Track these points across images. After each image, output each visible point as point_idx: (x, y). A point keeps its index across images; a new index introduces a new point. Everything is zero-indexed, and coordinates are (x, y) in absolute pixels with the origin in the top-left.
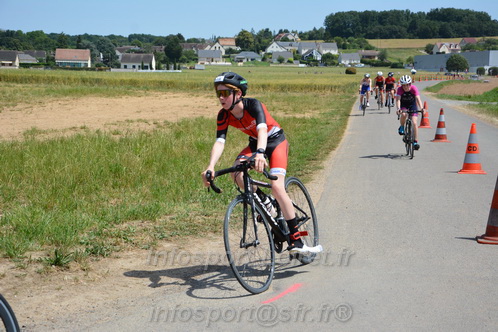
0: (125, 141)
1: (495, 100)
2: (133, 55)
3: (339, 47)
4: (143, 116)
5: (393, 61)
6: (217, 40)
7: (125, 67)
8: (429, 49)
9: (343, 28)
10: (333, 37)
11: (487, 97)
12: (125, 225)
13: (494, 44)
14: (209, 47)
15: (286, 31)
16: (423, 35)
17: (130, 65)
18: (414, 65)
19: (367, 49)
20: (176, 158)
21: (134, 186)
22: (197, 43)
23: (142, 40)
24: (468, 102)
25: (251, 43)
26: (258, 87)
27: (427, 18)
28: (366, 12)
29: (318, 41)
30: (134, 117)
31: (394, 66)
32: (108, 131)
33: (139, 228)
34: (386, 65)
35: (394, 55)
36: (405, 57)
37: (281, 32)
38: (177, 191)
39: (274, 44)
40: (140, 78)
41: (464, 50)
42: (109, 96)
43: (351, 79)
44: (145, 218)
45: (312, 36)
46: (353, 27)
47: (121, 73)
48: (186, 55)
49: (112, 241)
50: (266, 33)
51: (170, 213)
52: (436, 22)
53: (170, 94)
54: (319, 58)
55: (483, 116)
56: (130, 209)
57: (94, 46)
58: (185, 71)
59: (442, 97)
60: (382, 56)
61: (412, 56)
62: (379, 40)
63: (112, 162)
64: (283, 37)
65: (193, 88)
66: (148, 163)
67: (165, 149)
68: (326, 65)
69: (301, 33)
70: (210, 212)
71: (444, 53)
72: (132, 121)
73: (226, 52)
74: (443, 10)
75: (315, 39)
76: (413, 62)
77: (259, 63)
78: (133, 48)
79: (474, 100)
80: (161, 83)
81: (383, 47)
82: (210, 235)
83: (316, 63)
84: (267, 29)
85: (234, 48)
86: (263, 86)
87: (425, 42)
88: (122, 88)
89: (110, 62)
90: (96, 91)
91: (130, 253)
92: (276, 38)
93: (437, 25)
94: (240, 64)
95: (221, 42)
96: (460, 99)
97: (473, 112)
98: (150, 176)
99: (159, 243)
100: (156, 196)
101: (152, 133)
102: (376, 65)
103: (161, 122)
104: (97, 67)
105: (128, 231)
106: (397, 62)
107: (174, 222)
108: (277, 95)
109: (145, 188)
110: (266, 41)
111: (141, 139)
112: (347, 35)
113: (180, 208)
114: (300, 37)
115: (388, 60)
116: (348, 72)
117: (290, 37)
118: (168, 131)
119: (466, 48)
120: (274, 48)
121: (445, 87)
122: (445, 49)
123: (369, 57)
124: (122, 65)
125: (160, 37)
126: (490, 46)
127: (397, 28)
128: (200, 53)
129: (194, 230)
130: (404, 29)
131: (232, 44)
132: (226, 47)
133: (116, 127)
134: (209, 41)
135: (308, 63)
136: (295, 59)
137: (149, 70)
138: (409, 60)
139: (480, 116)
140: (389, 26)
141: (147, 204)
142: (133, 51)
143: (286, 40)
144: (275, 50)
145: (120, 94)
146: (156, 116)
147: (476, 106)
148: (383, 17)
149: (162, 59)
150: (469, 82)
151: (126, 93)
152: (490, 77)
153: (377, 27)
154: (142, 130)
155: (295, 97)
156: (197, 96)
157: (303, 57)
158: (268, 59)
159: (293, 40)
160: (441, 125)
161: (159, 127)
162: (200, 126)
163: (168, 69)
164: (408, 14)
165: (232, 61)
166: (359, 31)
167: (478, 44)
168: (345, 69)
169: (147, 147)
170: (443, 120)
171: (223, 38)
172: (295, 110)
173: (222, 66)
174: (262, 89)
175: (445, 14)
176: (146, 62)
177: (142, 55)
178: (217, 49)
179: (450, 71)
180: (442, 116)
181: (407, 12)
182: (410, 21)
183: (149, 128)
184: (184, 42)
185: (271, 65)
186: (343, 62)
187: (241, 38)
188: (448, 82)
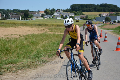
0: (10, 41)
1: (118, 30)
2: (14, 15)
3: (75, 14)
4: (16, 33)
5: (90, 18)
6: (39, 12)
7: (12, 19)
8: (100, 15)
9: (76, 9)
10: (73, 11)
11: (116, 29)
12: (8, 65)
14: (37, 13)
15: (59, 9)
16: (98, 11)
17: (13, 18)
18: (96, 20)
19: (82, 15)
20: (25, 46)
21: (12, 54)
22: (33, 12)
24: (110, 30)
25: (49, 13)
26: (51, 25)
27: (99, 6)
28: (82, 4)
29: (68, 12)
30: (14, 33)
32: (5, 37)
33: (12, 66)
34: (88, 19)
35: (90, 17)
36: (93, 18)
37: (58, 9)
38: (25, 55)
39: (56, 13)
40: (16, 22)
41: (110, 15)
42: (6, 27)
43: (78, 23)
44: (14, 63)
45: (67, 11)
46: (78, 8)
48: (30, 16)
49: (3, 70)
50: (53, 10)
51: (22, 62)
52: (102, 7)
53: (25, 27)
54: (69, 17)
55: (115, 34)
56: (10, 61)
57: (2, 13)
58: (30, 20)
59: (103, 29)
60: (87, 17)
61: (95, 17)
62: (86, 12)
63: (6, 47)
64: (58, 11)
65: (32, 25)
66: (17, 47)
67: (22, 43)
69: (63, 10)
70: (34, 62)
71: (104, 16)
72: (13, 35)
73: (42, 15)
74: (104, 4)
75: (67, 12)
76: (95, 19)
77: (51, 18)
78: (14, 13)
79: (112, 30)
80: (22, 24)
81: (87, 14)
82: (34, 68)
84: (54, 9)
85: (44, 14)
86: (52, 25)
87: (99, 13)
88: (10, 25)
89: (7, 17)
90: (3, 26)
91: (9, 74)
92: (56, 11)
93: (102, 8)
94: (46, 18)
95: (40, 12)
96: (108, 29)
97: (112, 33)
98: (17, 51)
99: (18, 70)
100: (18, 57)
101: (19, 38)
102: (85, 19)
103: (22, 35)
104: (3, 19)
105: (9, 67)
106: (91, 19)
107: (23, 64)
108: (56, 27)
109: (15, 54)
110: (53, 12)
111: (15, 40)
112: (77, 11)
113: (25, 60)
114: (63, 11)
115: (88, 18)
116: (77, 21)
117: (60, 11)
118: (23, 38)
120: (55, 14)
121: (104, 26)
123: (83, 17)
124: (11, 18)
125: (22, 10)
126: (118, 14)
127: (91, 9)
128: (34, 15)
129: (29, 67)
130: (93, 9)
131: (44, 13)
133: (8, 36)
134: (37, 12)
137: (19, 20)
138: (94, 18)
139: (114, 34)
140: (89, 8)
141: (15, 59)
143: (59, 12)
144: (56, 15)
145: (10, 27)
146: (20, 33)
147: (113, 31)
148: (87, 6)
149: (23, 17)
150: (111, 25)
151: (11, 26)
152: (117, 23)
153: (85, 9)
154: (15, 37)
155: (61, 28)
156: (33, 28)
157: (64, 17)
158: (54, 17)
159: (61, 12)
160: (106, 37)
161: (21, 36)
162: (33, 36)
163: (24, 20)
164: (94, 5)
165: (43, 18)
166: (80, 10)
167: (114, 14)
168: (76, 21)
169: (16, 42)
170: (106, 35)
171: (41, 11)
172: (61, 32)
173: (40, 19)
174: (52, 26)
175: (105, 5)
176: (18, 17)
177: (17, 15)
178: (39, 14)
179: (106, 21)
180: (106, 34)
181: (94, 4)
182: (94, 7)
183: (18, 37)
184: (29, 12)
185: (55, 19)
186: (75, 18)
187: (46, 11)
188: (105, 25)
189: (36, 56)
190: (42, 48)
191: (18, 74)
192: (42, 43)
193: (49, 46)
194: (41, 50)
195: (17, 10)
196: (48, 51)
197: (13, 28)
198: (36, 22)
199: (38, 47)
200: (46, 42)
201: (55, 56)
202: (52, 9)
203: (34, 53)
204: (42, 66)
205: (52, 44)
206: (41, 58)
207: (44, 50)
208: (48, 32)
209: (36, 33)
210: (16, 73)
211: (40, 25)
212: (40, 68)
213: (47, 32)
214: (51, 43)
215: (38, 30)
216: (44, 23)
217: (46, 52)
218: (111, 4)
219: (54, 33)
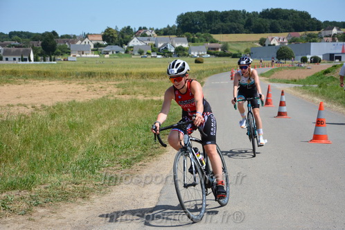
0: (6, 123)
1: (315, 83)
2: (13, 49)
3: (189, 41)
4: (23, 101)
5: (234, 52)
6: (87, 36)
7: (7, 59)
8: (262, 42)
9: (192, 25)
10: (184, 32)
11: (309, 80)
12: (4, 195)
13: (314, 37)
14: (79, 43)
15: (145, 28)
16: (258, 30)
17: (11, 58)
18: (251, 55)
19: (212, 42)
20: (51, 136)
21: (13, 161)
22: (67, 38)
23: (20, 36)
24: (294, 85)
25: (116, 39)
26: (122, 75)
27: (260, 17)
28: (210, 12)
29: (171, 36)
30: (16, 102)
31: (234, 56)
33: (17, 197)
34: (228, 55)
35: (234, 47)
36: (242, 50)
37: (140, 29)
38: (52, 164)
39: (135, 39)
40: (20, 69)
41: (290, 42)
43: (199, 67)
44: (22, 188)
45: (166, 32)
46: (200, 24)
47: (3, 65)
48: (60, 49)
50: (128, 30)
51: (45, 183)
52: (267, 20)
53: (46, 82)
54: (173, 50)
55: (306, 96)
56: (8, 181)
58: (59, 62)
59: (273, 81)
60: (225, 48)
61: (249, 47)
62: (222, 35)
64: (142, 33)
65: (67, 76)
66: (26, 142)
67: (41, 128)
68: (178, 56)
69: (157, 30)
70: (79, 181)
71: (274, 45)
72: (12, 106)
73: (95, 46)
74: (272, 10)
75: (169, 34)
76: (249, 53)
77: (123, 55)
78: (13, 43)
79: (299, 83)
80: (38, 72)
81: (225, 41)
82: (79, 200)
83: (170, 54)
84: (129, 27)
85: (101, 42)
86: (126, 74)
87: (258, 37)
88: (4, 78)
91: (8, 219)
92: (136, 34)
93: (268, 22)
94: (107, 56)
95: (90, 38)
96: (287, 82)
97: (298, 93)
98: (28, 152)
99: (34, 209)
100: (33, 169)
101: (30, 116)
102: (220, 55)
103: (38, 106)
105: (7, 200)
106: (237, 53)
107: (48, 190)
108: (138, 81)
109: (23, 162)
110: (128, 36)
111: (20, 121)
112: (195, 31)
113: (53, 179)
114: (156, 33)
115: (230, 51)
116: (197, 62)
117: (148, 33)
118: (44, 113)
119: (292, 41)
120: (135, 42)
121: (276, 73)
122: (275, 42)
123: (214, 49)
124: (4, 58)
125: (37, 34)
126: (312, 39)
127: (235, 25)
128: (72, 47)
129: (65, 197)
130: (242, 26)
131: (100, 40)
132: (94, 42)
134: (79, 37)
135: (163, 55)
136: (153, 51)
137: (28, 62)
138: (246, 51)
139: (303, 96)
140: (229, 23)
141: (25, 176)
142: (13, 46)
143: (144, 35)
144: (136, 44)
145: (2, 83)
146: (34, 101)
147: (301, 88)
148: (224, 16)
149: (39, 52)
150: (295, 68)
151: (7, 82)
152: (311, 64)
153: (219, 24)
154: (21, 112)
155: (152, 83)
156: (70, 83)
157: (159, 49)
158: (130, 52)
159: (150, 36)
160: (282, 104)
161: (36, 110)
162: (72, 108)
163: (45, 61)
164: (244, 14)
165: (100, 54)
166: (205, 28)
167: (301, 38)
168: (194, 59)
169: (25, 127)
170: (284, 99)
171: (91, 34)
172: (152, 94)
173: (91, 58)
174: (125, 77)
175: (274, 13)
176: (25, 55)
177: (22, 49)
178: (87, 43)
179: (279, 60)
180: (284, 96)
181: (244, 12)
182: (246, 20)
183: (28, 111)
184: (58, 38)
185: (133, 57)
186: (192, 53)
187: (107, 34)
188: (278, 69)
189: (83, 165)
190: (102, 141)
191: (36, 218)
192: (101, 126)
193: (122, 135)
194: (99, 146)
195: (22, 32)
196: (118, 151)
197: (10, 85)
198: (80, 66)
199: (88, 139)
200: (112, 123)
201: (140, 163)
202: (123, 29)
203: (77, 157)
204: (104, 194)
205: (129, 130)
206: (99, 170)
207: (105, 146)
208: (116, 96)
209: (80, 99)
210: (28, 218)
211: (91, 75)
212: (97, 201)
213: (113, 96)
214: (125, 125)
215: (86, 89)
216: (102, 70)
217: (113, 154)
218: (292, 10)
219: (134, 97)
